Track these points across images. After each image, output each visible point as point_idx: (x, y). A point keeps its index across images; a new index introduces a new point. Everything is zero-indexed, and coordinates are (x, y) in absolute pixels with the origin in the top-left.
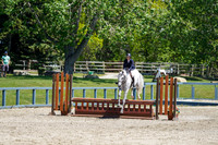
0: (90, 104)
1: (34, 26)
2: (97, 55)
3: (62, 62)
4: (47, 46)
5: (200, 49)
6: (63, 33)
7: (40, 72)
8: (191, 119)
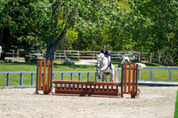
0: (68, 85)
1: (21, 21)
2: (73, 45)
3: (44, 51)
4: (32, 38)
5: (157, 40)
6: (45, 28)
7: (27, 59)
8: (149, 97)
